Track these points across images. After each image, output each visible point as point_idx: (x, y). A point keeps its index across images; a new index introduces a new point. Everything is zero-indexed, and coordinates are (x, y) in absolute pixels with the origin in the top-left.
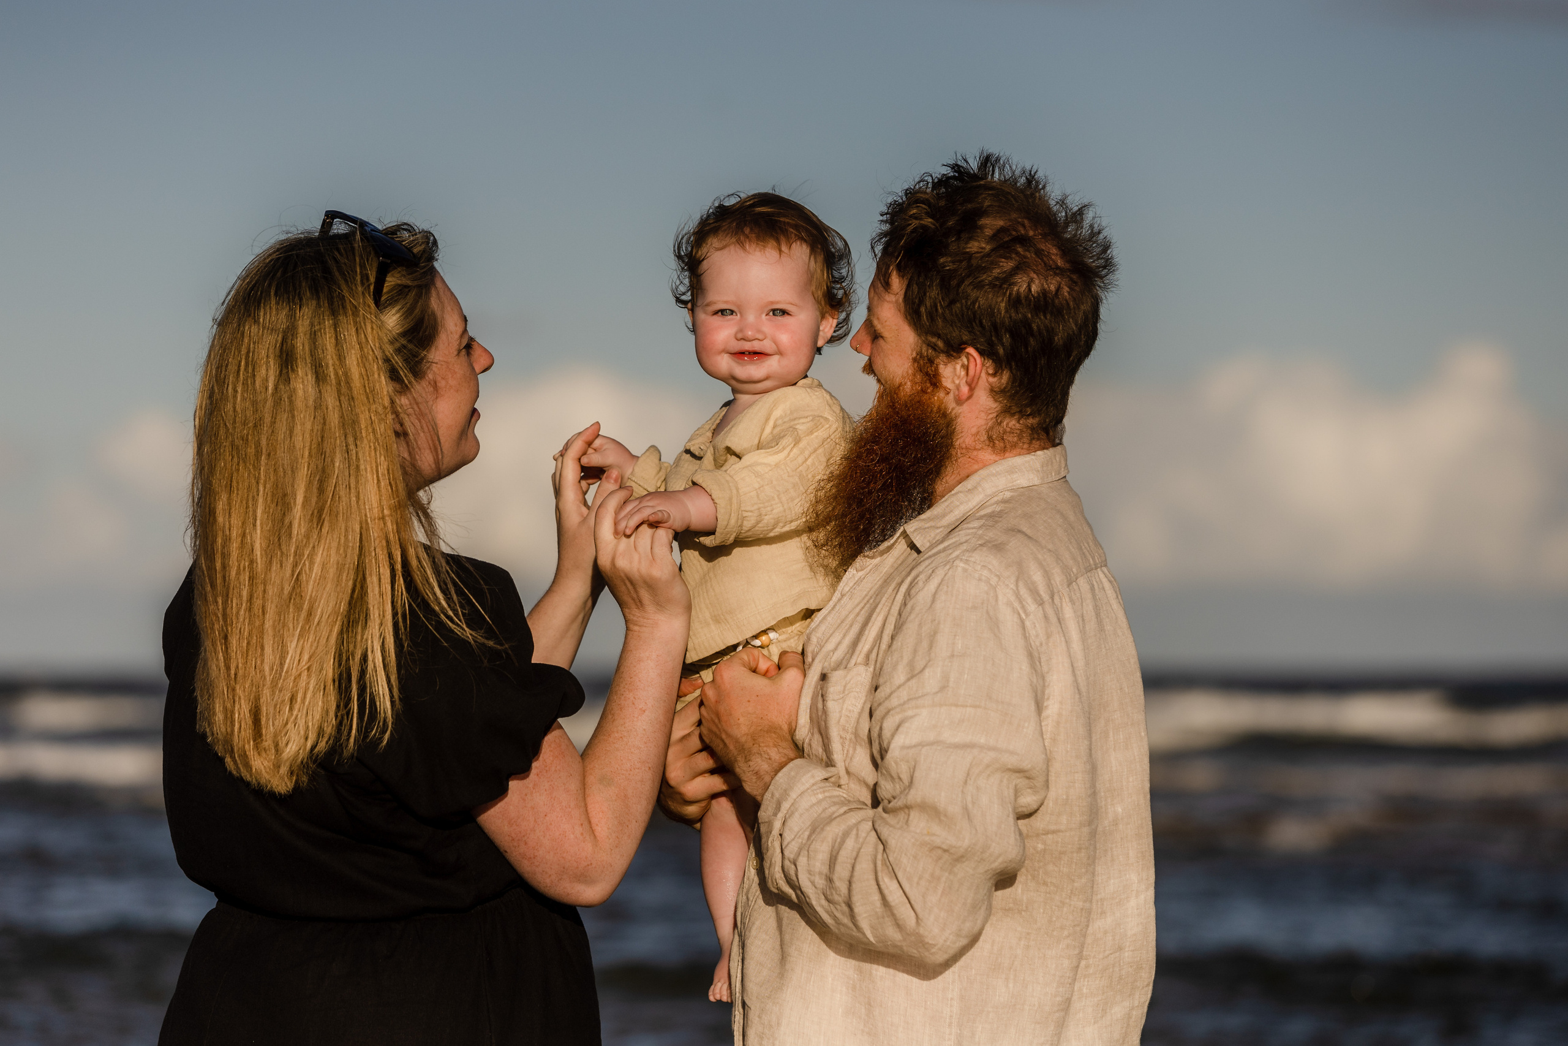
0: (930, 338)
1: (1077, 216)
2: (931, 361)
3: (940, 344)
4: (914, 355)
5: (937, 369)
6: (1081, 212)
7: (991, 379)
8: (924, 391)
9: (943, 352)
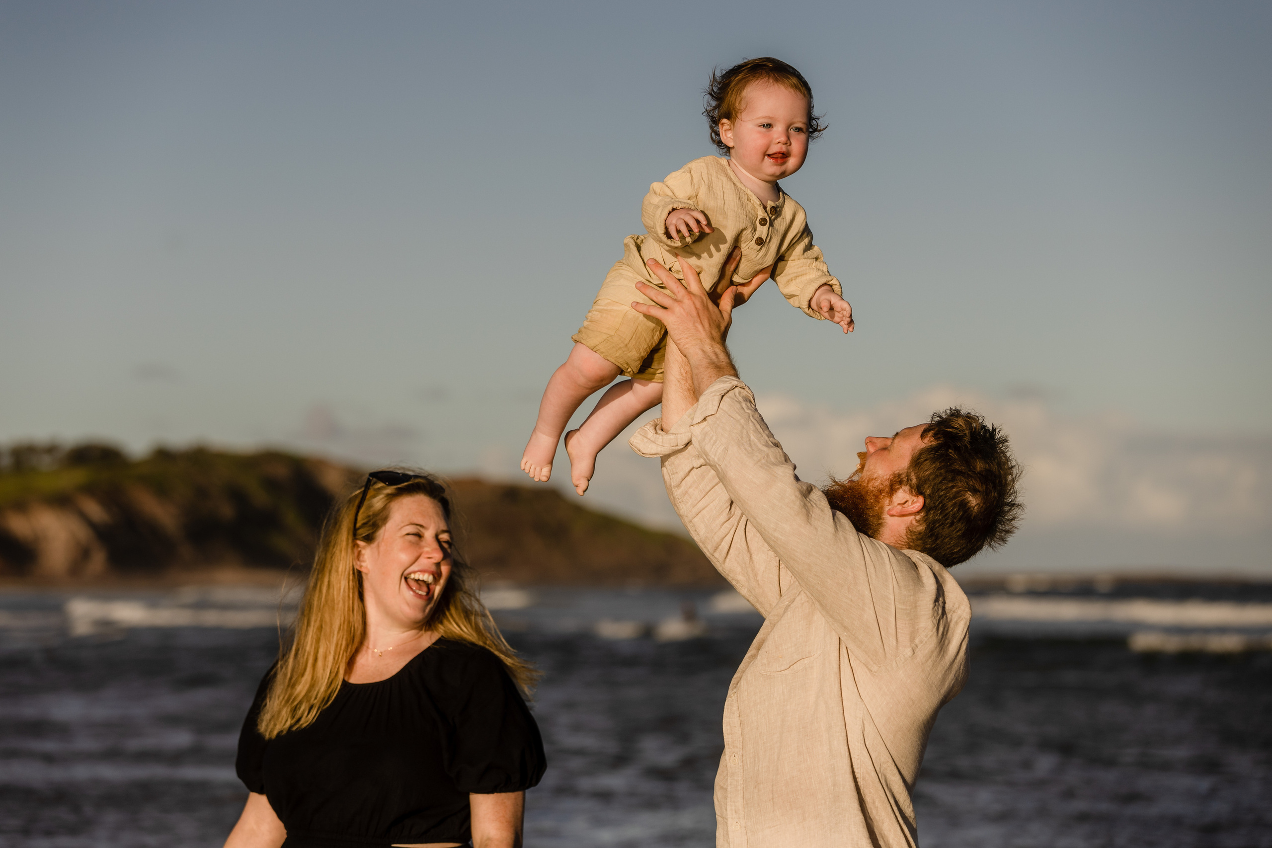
0: (913, 474)
1: (1012, 505)
2: (901, 483)
3: (914, 481)
4: (897, 472)
5: (899, 489)
6: (1019, 505)
7: (914, 522)
8: (881, 491)
9: (910, 486)
